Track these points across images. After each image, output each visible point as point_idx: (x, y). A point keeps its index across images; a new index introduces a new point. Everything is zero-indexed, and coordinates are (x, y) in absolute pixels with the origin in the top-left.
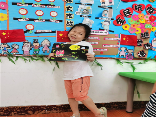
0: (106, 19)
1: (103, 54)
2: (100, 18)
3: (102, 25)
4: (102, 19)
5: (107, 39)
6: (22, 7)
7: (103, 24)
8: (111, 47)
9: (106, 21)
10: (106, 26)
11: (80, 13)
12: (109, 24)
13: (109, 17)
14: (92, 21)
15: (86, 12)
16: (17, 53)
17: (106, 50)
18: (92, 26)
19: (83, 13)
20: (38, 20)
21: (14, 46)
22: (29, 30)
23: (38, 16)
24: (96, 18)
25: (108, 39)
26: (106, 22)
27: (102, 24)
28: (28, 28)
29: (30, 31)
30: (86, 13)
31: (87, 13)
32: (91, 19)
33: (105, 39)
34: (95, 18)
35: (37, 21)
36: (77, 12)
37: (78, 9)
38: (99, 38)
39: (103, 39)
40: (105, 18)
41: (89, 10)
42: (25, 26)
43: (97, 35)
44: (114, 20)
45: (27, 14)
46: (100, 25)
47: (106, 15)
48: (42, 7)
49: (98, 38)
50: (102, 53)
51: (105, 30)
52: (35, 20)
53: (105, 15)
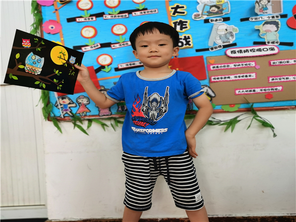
0: (268, 19)
1: (271, 100)
2: (252, 19)
3: (261, 33)
4: (256, 19)
5: (277, 62)
6: (86, 24)
7: (261, 31)
8: (292, 81)
9: (267, 23)
10: (271, 34)
11: (202, 15)
12: (278, 27)
13: (274, 12)
14: (234, 27)
15: (216, 10)
16: (88, 114)
17: (280, 88)
18: (234, 39)
19: (210, 13)
20: (119, 43)
21: (80, 101)
22: (103, 67)
23: (118, 37)
24: (242, 20)
25: (281, 62)
26: (269, 25)
27: (259, 30)
28: (101, 63)
29: (106, 67)
30: (216, 13)
31: (220, 12)
32: (229, 25)
33: (272, 64)
34: (240, 21)
35: (117, 46)
36: (195, 15)
37: (198, 7)
38: (255, 63)
39: (267, 63)
40: (263, 17)
41: (222, 5)
42: (95, 60)
43: (250, 57)
44: (289, 17)
45: (96, 36)
46: (256, 34)
47: (267, 9)
48: (122, 16)
49: (253, 64)
50: (269, 96)
51: (268, 43)
52: (112, 45)
53: (264, 8)
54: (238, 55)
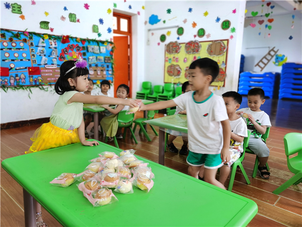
0: (54, 57)
2: (51, 56)
11: (39, 53)
12: (57, 60)
13: (56, 55)
19: (41, 53)
20: (16, 60)
25: (57, 71)
29: (13, 68)
34: (48, 56)
41: (44, 51)
43: (51, 68)
44: (59, 57)
45: (9, 57)
46: (52, 61)
47: (54, 53)
49: (51, 71)
54: (48, 67)
